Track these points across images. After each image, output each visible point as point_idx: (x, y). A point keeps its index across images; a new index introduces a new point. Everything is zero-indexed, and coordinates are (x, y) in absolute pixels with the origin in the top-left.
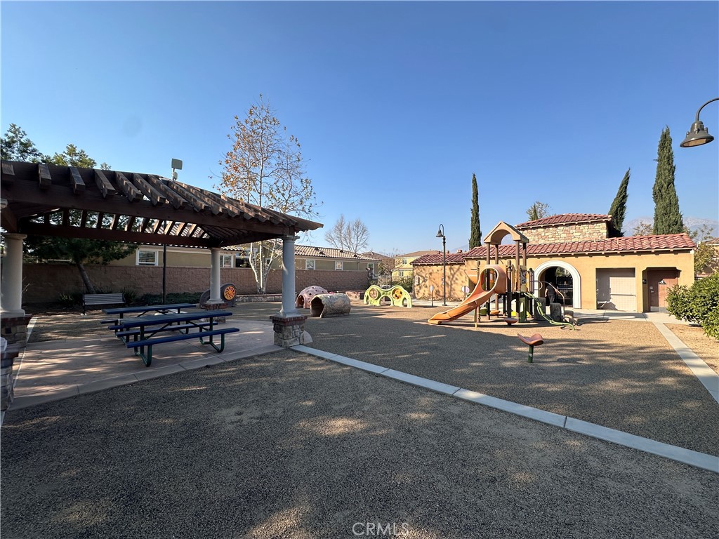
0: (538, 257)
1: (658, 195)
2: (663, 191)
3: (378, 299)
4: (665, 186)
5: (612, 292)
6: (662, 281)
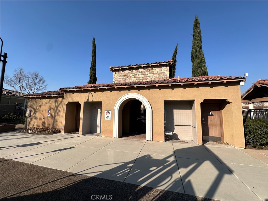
6: (210, 113)
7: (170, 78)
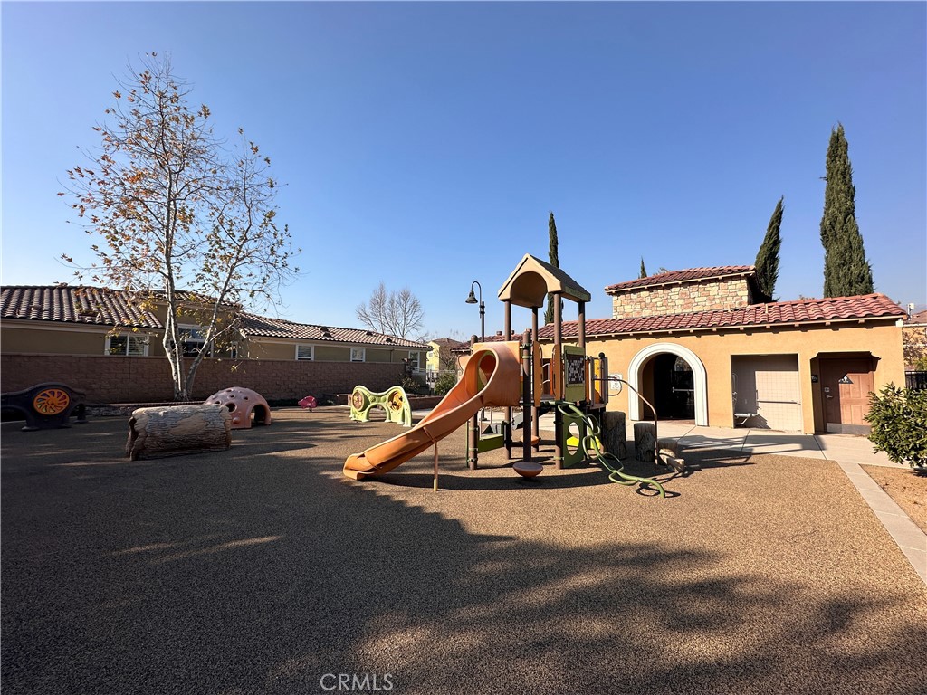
0: (638, 337)
1: (828, 235)
2: (838, 227)
3: (363, 410)
4: (841, 218)
5: (760, 397)
6: (845, 378)
7: (749, 303)
